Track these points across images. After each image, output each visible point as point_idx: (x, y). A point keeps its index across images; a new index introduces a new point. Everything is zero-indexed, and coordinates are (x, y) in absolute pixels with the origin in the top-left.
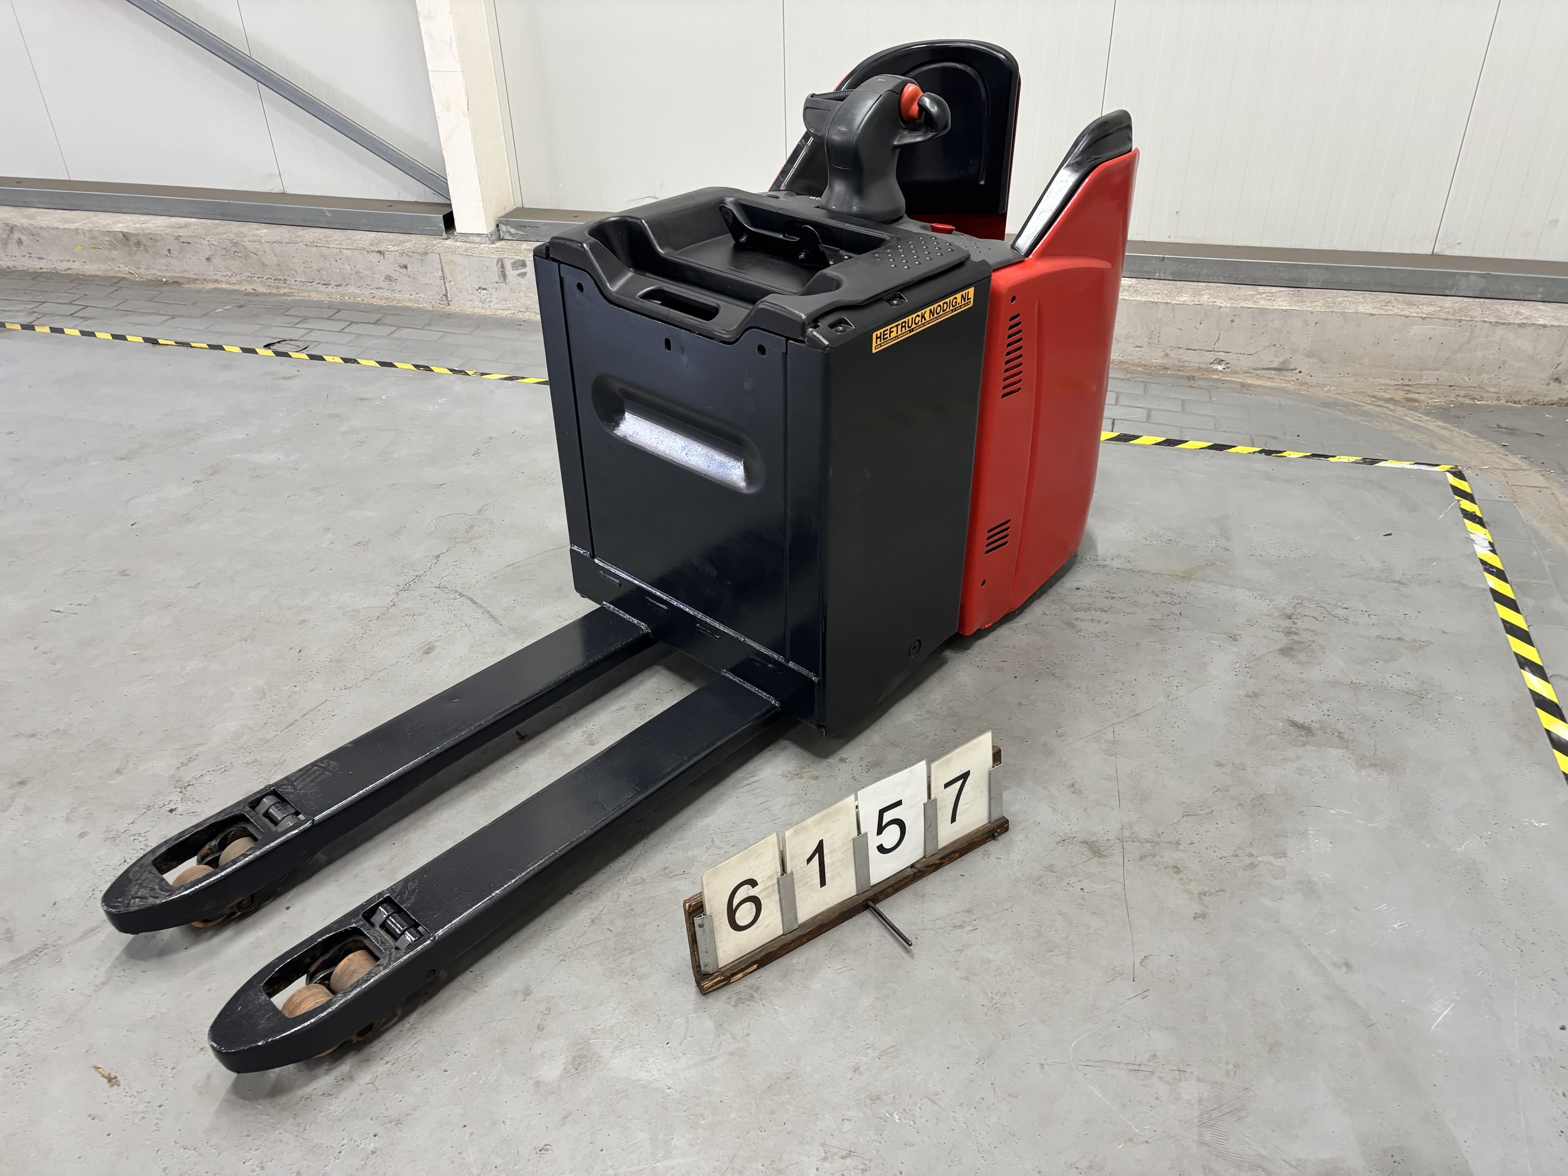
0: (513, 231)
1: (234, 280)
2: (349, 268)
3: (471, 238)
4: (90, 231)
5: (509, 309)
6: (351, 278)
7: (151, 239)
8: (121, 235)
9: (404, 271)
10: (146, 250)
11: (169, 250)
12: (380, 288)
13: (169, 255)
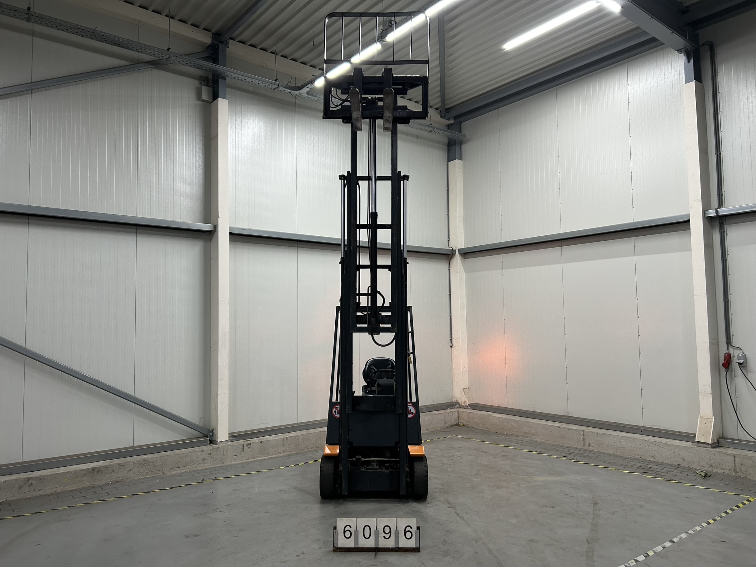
0: (232, 439)
1: (140, 475)
2: (189, 459)
3: (223, 442)
4: (75, 471)
5: (243, 460)
6: (189, 463)
7: (106, 467)
8: (91, 469)
9: (210, 456)
10: (102, 473)
11: (113, 471)
12: (200, 464)
13: (113, 472)
